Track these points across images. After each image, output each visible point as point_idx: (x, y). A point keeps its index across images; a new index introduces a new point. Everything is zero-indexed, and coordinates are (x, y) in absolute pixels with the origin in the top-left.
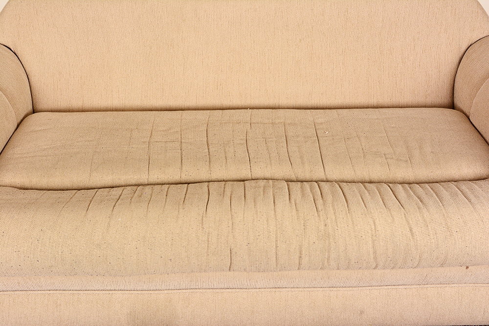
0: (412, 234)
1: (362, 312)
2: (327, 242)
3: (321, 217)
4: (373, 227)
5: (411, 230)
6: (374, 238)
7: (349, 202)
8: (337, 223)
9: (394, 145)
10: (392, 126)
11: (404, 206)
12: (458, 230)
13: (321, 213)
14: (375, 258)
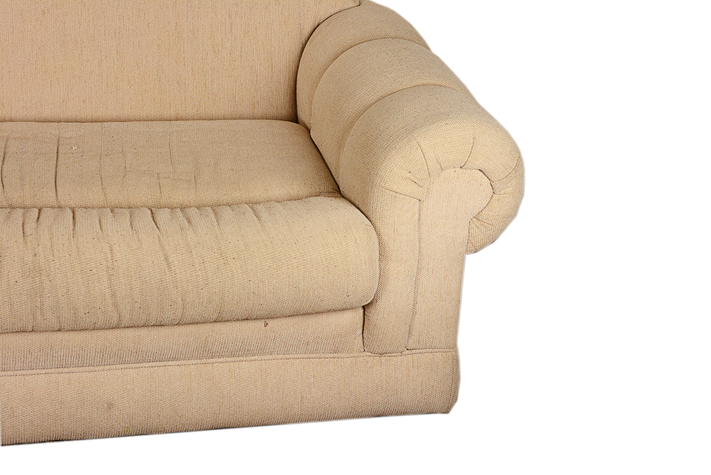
0: (169, 265)
1: (110, 406)
2: (37, 280)
3: (29, 244)
4: (109, 256)
5: (166, 259)
6: (111, 272)
7: (78, 224)
8: (53, 251)
9: (177, 163)
10: (184, 140)
11: (161, 227)
12: (236, 256)
13: (29, 239)
14: (115, 305)
